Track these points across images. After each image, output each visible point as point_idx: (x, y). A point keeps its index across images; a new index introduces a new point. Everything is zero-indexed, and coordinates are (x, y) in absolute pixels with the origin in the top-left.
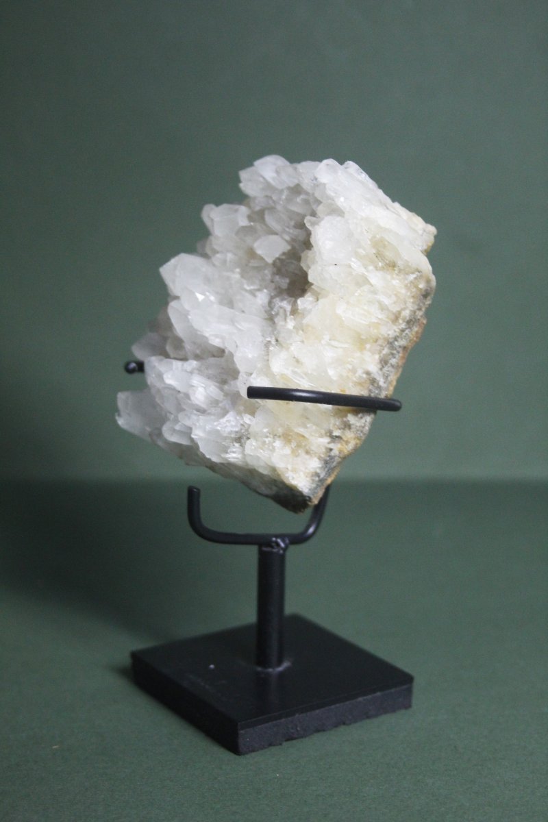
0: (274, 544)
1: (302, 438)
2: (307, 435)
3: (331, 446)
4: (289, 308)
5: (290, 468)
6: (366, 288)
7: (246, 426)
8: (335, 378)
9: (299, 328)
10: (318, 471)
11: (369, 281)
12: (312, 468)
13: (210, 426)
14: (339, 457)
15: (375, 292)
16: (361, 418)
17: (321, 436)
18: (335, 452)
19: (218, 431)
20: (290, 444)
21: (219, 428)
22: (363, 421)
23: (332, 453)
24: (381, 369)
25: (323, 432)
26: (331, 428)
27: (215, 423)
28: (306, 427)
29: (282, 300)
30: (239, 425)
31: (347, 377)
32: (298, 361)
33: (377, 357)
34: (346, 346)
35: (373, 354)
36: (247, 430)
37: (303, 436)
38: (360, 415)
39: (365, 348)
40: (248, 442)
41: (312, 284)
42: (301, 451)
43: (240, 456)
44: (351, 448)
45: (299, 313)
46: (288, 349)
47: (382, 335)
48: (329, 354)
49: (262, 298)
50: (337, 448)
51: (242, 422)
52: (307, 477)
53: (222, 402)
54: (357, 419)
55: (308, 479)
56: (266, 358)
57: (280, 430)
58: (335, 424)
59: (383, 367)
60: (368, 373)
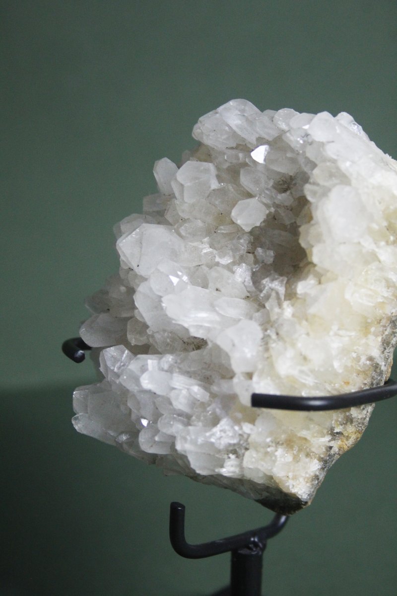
0: (251, 546)
1: (304, 441)
2: (308, 438)
3: (332, 444)
4: (282, 290)
5: (290, 475)
6: (374, 266)
7: (245, 436)
8: (340, 371)
9: (302, 316)
10: (317, 473)
11: (377, 257)
12: (312, 472)
13: (203, 439)
14: (339, 454)
15: (381, 269)
16: (364, 409)
17: (323, 436)
18: (335, 449)
19: (212, 444)
20: (293, 450)
21: (213, 440)
22: (365, 412)
23: (332, 452)
24: (383, 352)
25: (325, 431)
26: (333, 426)
27: (208, 434)
28: (308, 429)
29: (273, 280)
30: (237, 435)
31: (352, 366)
32: (305, 359)
33: (380, 339)
34: (353, 334)
35: (377, 336)
36: (247, 440)
37: (306, 439)
38: (362, 407)
39: (370, 333)
40: (247, 453)
41: (315, 265)
42: (302, 456)
43: (237, 470)
44: (351, 443)
45: (298, 298)
46: (293, 345)
47: (386, 314)
48: (335, 345)
49: (242, 274)
50: (336, 445)
51: (240, 432)
52: (307, 482)
53: (209, 405)
54: (359, 411)
55: (308, 485)
56: (266, 355)
57: (283, 437)
58: (337, 421)
59: (385, 349)
60: (371, 359)
